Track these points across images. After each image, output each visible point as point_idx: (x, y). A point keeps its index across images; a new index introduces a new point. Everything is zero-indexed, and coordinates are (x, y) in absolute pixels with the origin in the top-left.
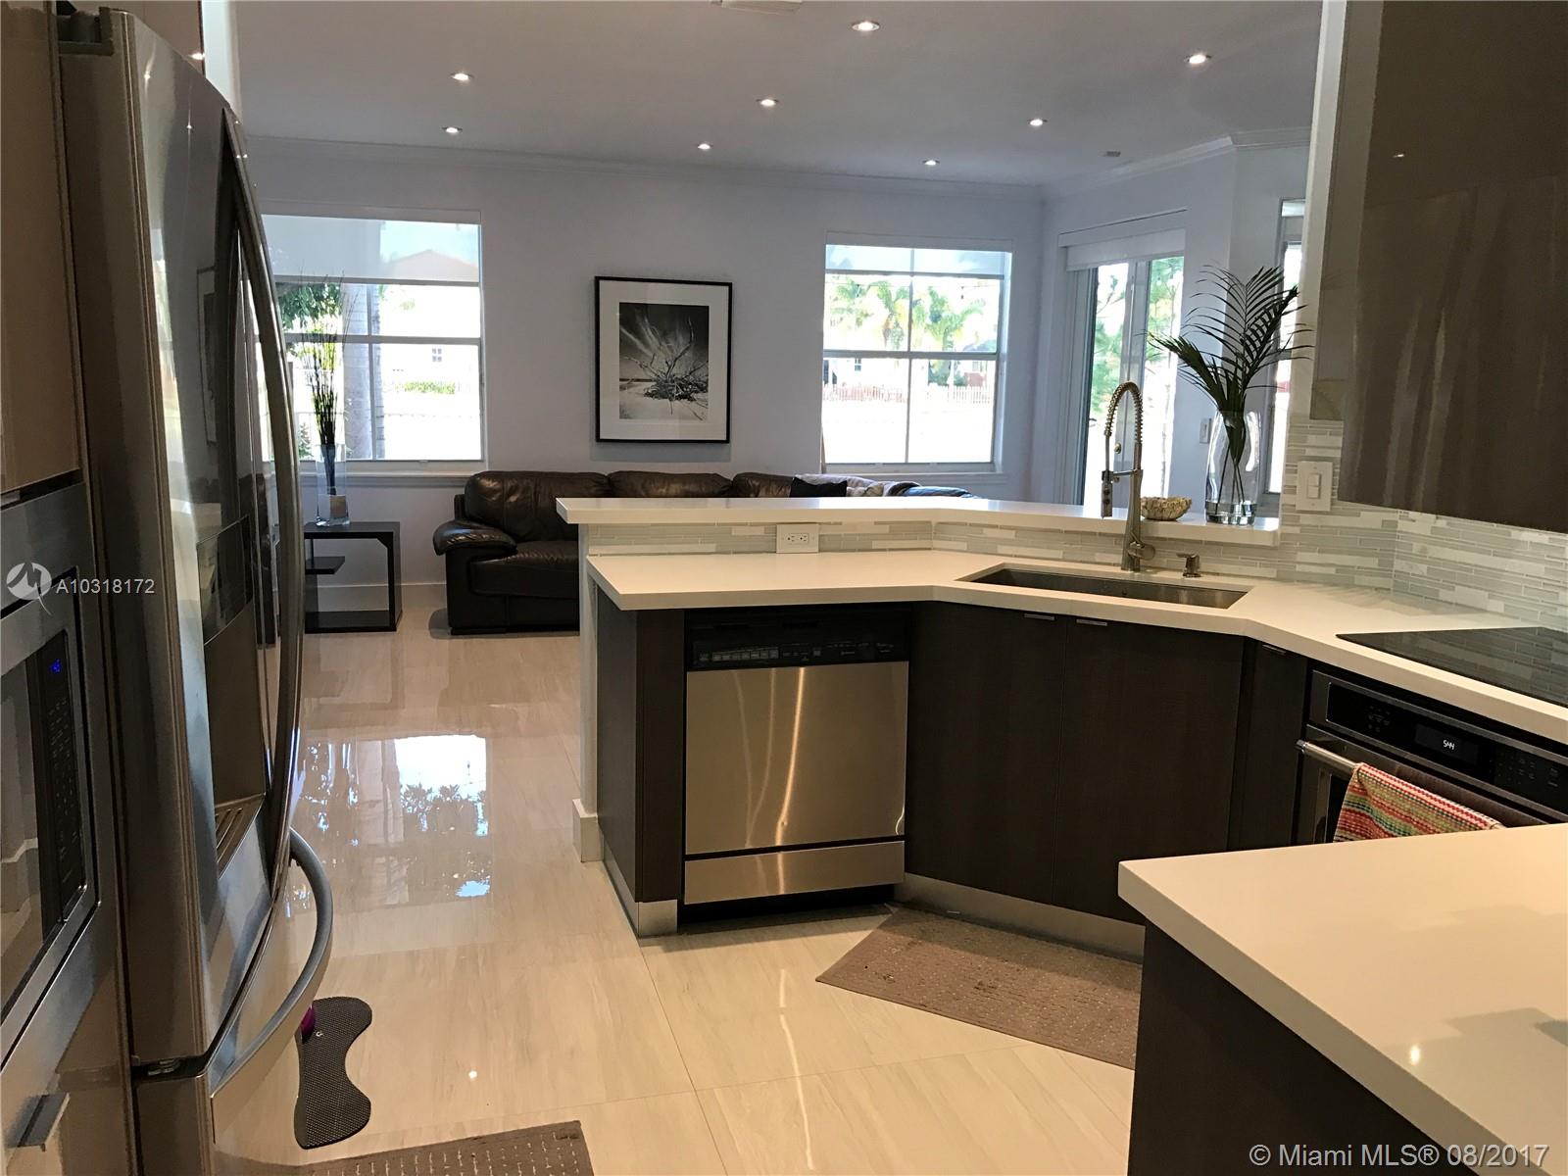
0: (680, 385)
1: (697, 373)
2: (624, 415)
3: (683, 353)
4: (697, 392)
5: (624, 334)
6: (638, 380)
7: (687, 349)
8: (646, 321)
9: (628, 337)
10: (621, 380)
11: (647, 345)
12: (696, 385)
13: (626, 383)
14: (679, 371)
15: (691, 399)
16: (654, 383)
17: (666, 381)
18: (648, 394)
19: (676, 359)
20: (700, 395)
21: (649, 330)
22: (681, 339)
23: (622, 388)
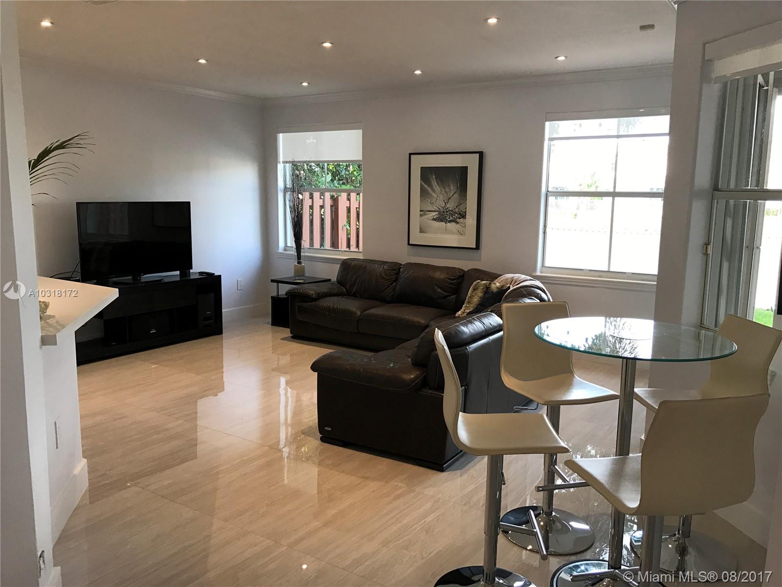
0: (451, 214)
1: (461, 207)
2: (422, 231)
3: (453, 196)
4: (460, 218)
5: (423, 185)
6: (429, 211)
7: (455, 193)
8: (434, 177)
9: (425, 187)
10: (421, 211)
11: (433, 191)
12: (460, 214)
13: (423, 212)
14: (451, 206)
15: (457, 223)
16: (437, 213)
17: (443, 212)
18: (434, 219)
19: (449, 198)
20: (462, 220)
21: (435, 182)
22: (452, 187)
23: (421, 215)
